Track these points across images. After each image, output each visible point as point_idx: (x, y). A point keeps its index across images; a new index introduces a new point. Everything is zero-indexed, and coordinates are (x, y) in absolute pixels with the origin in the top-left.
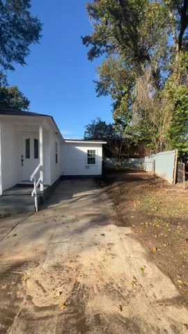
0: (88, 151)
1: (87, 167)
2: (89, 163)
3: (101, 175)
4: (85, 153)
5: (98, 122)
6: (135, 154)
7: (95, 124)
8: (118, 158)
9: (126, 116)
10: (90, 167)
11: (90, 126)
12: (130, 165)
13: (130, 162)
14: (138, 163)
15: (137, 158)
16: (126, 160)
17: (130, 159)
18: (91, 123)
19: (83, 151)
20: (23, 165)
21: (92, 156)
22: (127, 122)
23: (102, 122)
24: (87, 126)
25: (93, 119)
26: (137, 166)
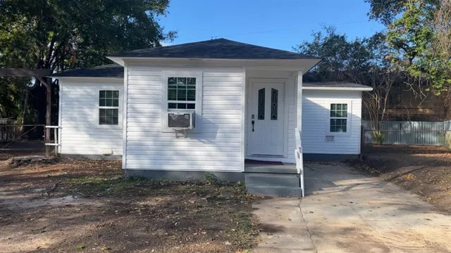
0: (332, 105)
1: (330, 138)
2: (333, 129)
3: (359, 155)
4: (324, 109)
5: (329, 37)
6: (421, 110)
7: (321, 42)
8: (380, 120)
9: (416, 35)
10: (335, 138)
11: (309, 46)
12: (408, 136)
13: (408, 129)
14: (428, 131)
15: (428, 121)
16: (396, 126)
17: (408, 122)
18: (311, 41)
19: (321, 105)
20: (253, 130)
21: (340, 116)
22: (418, 46)
23: (338, 37)
24: (301, 47)
25: (316, 31)
26: (427, 139)
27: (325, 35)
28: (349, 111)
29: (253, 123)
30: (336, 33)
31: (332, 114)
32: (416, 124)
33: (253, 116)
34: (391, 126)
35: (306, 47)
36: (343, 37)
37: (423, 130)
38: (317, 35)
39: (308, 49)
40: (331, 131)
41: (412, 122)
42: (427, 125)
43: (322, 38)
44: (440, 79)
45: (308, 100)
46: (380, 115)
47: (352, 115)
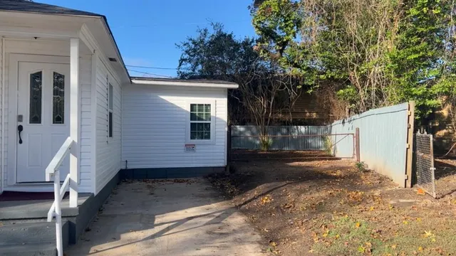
1: (190, 148)
2: (193, 136)
3: (225, 168)
4: (183, 111)
5: (215, 34)
6: (308, 114)
7: (207, 39)
8: (266, 124)
9: (285, 21)
10: (197, 147)
11: (194, 43)
12: (295, 141)
13: (295, 135)
14: (314, 136)
15: (313, 125)
16: (284, 131)
17: (295, 127)
18: (196, 37)
19: (179, 105)
20: (21, 142)
21: (203, 120)
22: (288, 35)
23: (225, 35)
24: (185, 45)
25: (202, 28)
26: (313, 145)
27: (212, 32)
28: (212, 113)
29: (20, 128)
30: (224, 31)
31: (193, 117)
32: (303, 129)
33: (20, 118)
34: (279, 131)
35: (191, 44)
36: (230, 36)
37: (308, 135)
38: (203, 32)
39: (193, 46)
40: (191, 138)
41: (299, 127)
42: (312, 129)
43: (208, 35)
44: (312, 76)
45: (163, 100)
46: (266, 120)
47: (216, 118)
